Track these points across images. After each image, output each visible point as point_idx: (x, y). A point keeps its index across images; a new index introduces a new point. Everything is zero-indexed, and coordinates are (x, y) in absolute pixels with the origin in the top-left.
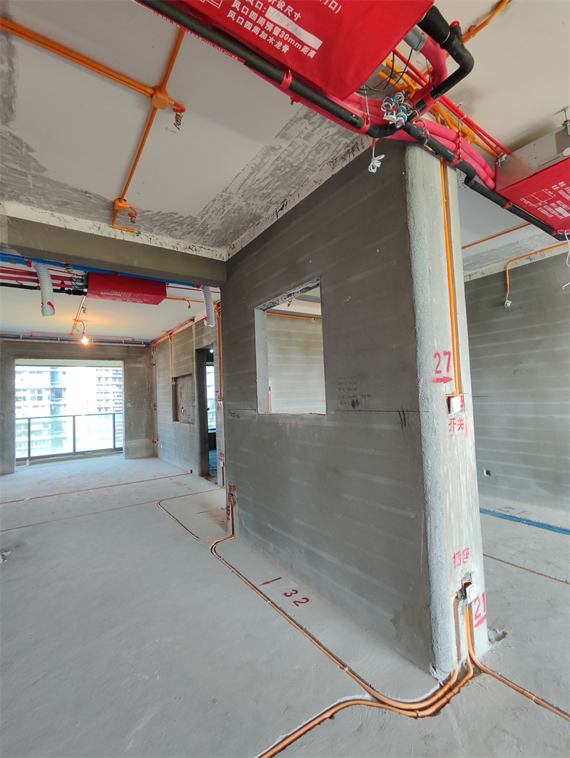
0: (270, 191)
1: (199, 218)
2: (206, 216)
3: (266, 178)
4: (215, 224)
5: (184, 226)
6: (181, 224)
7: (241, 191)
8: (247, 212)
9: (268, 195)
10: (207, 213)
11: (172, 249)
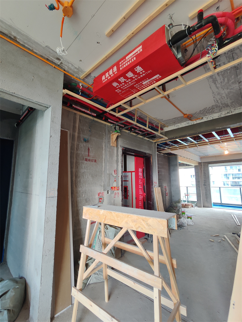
1: (218, 104)
3: (224, 80)
5: (216, 108)
6: (213, 108)
7: (220, 89)
8: (236, 91)
10: (218, 101)
11: (218, 117)
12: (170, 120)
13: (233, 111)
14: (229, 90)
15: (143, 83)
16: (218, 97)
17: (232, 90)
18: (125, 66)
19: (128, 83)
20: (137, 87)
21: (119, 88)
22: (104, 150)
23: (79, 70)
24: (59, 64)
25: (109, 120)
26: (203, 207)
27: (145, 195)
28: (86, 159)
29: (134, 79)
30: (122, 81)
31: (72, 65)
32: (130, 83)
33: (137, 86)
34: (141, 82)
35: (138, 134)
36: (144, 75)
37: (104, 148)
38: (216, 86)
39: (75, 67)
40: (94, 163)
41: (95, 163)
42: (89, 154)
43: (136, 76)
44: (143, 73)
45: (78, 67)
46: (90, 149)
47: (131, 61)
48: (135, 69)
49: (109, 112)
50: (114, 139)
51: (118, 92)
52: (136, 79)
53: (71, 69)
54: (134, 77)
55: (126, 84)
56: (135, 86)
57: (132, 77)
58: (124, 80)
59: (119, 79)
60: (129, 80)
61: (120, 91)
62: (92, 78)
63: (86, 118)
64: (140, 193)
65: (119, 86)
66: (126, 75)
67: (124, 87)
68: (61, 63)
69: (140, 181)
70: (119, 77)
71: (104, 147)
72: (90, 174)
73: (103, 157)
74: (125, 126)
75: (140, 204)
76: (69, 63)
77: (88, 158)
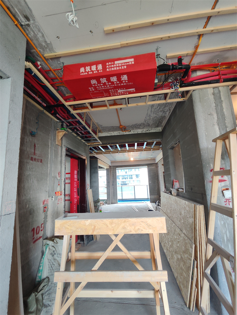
0: (162, 109)
1: (145, 123)
2: (147, 121)
3: (158, 107)
4: (151, 122)
5: (142, 126)
6: (140, 125)
7: (152, 113)
8: (159, 117)
9: (162, 110)
10: (146, 121)
11: (141, 133)
12: (108, 127)
13: (150, 130)
14: (156, 115)
15: (118, 91)
16: (148, 118)
17: (157, 116)
18: (113, 69)
19: (107, 85)
20: (110, 92)
21: (95, 87)
22: (50, 149)
23: (49, 47)
24: (23, 24)
25: (57, 115)
26: (111, 204)
27: (79, 198)
28: (31, 157)
29: (114, 84)
30: (103, 81)
31: (43, 36)
32: (108, 86)
33: (112, 91)
34: (117, 89)
35: (78, 135)
36: (125, 84)
37: (50, 146)
38: (151, 110)
39: (45, 40)
40: (39, 163)
41: (41, 163)
42: (35, 151)
43: (118, 82)
44: (125, 83)
45: (49, 42)
46: (36, 145)
47: (120, 68)
48: (122, 76)
49: (67, 106)
50: (60, 138)
51: (91, 90)
52: (116, 85)
53: (37, 40)
54: (115, 83)
55: (104, 86)
56: (110, 90)
57: (114, 82)
58: (106, 81)
59: (101, 79)
60: (110, 83)
61: (93, 90)
62: (59, 62)
63: (33, 106)
64: (75, 197)
65: (96, 85)
66: (111, 78)
67: (100, 87)
68: (28, 25)
69: (75, 184)
70: (102, 77)
71: (50, 144)
72: (35, 177)
73: (49, 157)
74: (70, 125)
75: (75, 207)
76: (40, 32)
77: (34, 157)
